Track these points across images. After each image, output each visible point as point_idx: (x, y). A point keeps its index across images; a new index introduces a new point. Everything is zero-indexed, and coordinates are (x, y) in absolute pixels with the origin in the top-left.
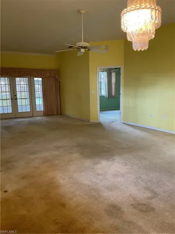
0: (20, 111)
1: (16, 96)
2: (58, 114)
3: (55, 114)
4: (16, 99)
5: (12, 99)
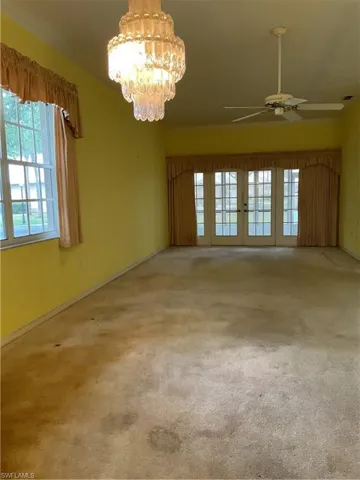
1: (246, 205)
2: (329, 246)
3: (323, 244)
4: (247, 211)
5: (238, 211)
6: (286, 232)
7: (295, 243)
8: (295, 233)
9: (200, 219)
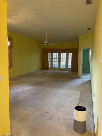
0: (61, 67)
1: (60, 61)
4: (60, 62)
5: (58, 62)
6: (69, 68)
7: (71, 70)
8: (71, 68)
9: (50, 63)
